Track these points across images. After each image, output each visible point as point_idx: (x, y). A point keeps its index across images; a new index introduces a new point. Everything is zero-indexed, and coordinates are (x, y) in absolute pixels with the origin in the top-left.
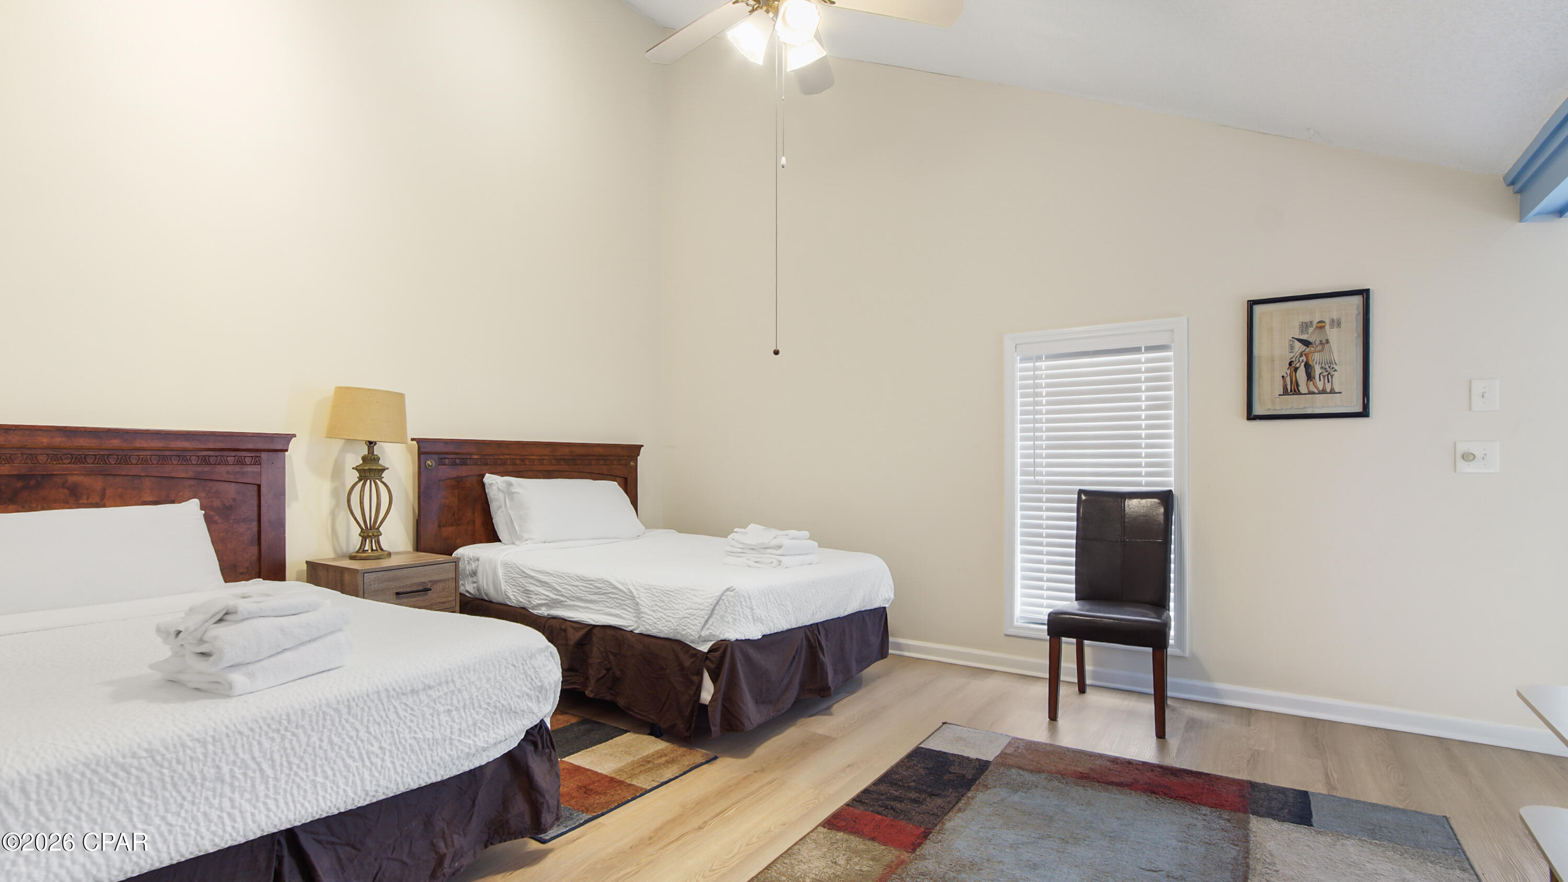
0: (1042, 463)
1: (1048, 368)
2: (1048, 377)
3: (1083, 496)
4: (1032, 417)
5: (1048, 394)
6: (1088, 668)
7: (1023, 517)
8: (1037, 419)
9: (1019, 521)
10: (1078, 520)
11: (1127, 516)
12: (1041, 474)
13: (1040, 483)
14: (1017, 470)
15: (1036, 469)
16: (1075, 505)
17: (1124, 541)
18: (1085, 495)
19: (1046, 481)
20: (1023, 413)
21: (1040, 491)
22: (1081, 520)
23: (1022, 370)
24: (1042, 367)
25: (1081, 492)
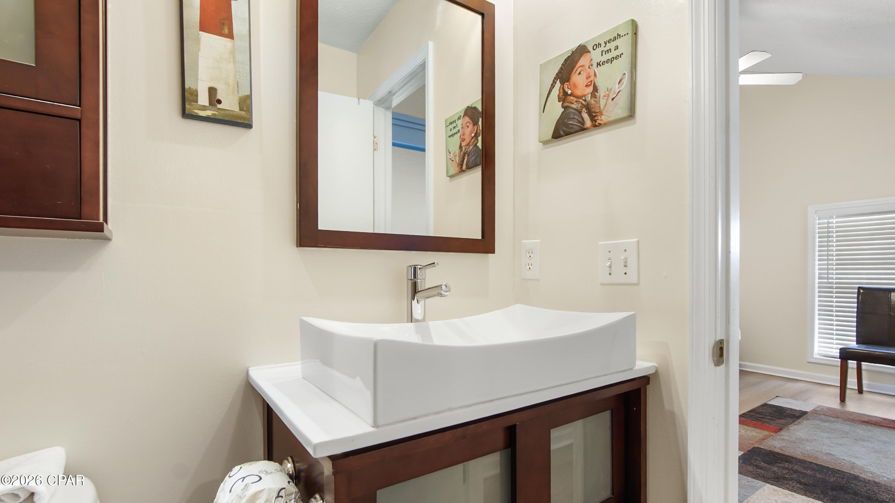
0: (833, 273)
1: (837, 223)
2: (837, 227)
3: (861, 290)
4: (827, 248)
5: (837, 236)
6: (865, 382)
7: (819, 301)
8: (829, 249)
9: (817, 303)
10: (858, 302)
11: (892, 301)
12: (832, 278)
13: (832, 283)
14: (816, 276)
15: (829, 276)
16: (856, 295)
17: (890, 315)
18: (862, 290)
19: (835, 282)
20: (820, 246)
21: (832, 288)
22: (860, 303)
23: (819, 224)
24: (833, 222)
25: (859, 288)
